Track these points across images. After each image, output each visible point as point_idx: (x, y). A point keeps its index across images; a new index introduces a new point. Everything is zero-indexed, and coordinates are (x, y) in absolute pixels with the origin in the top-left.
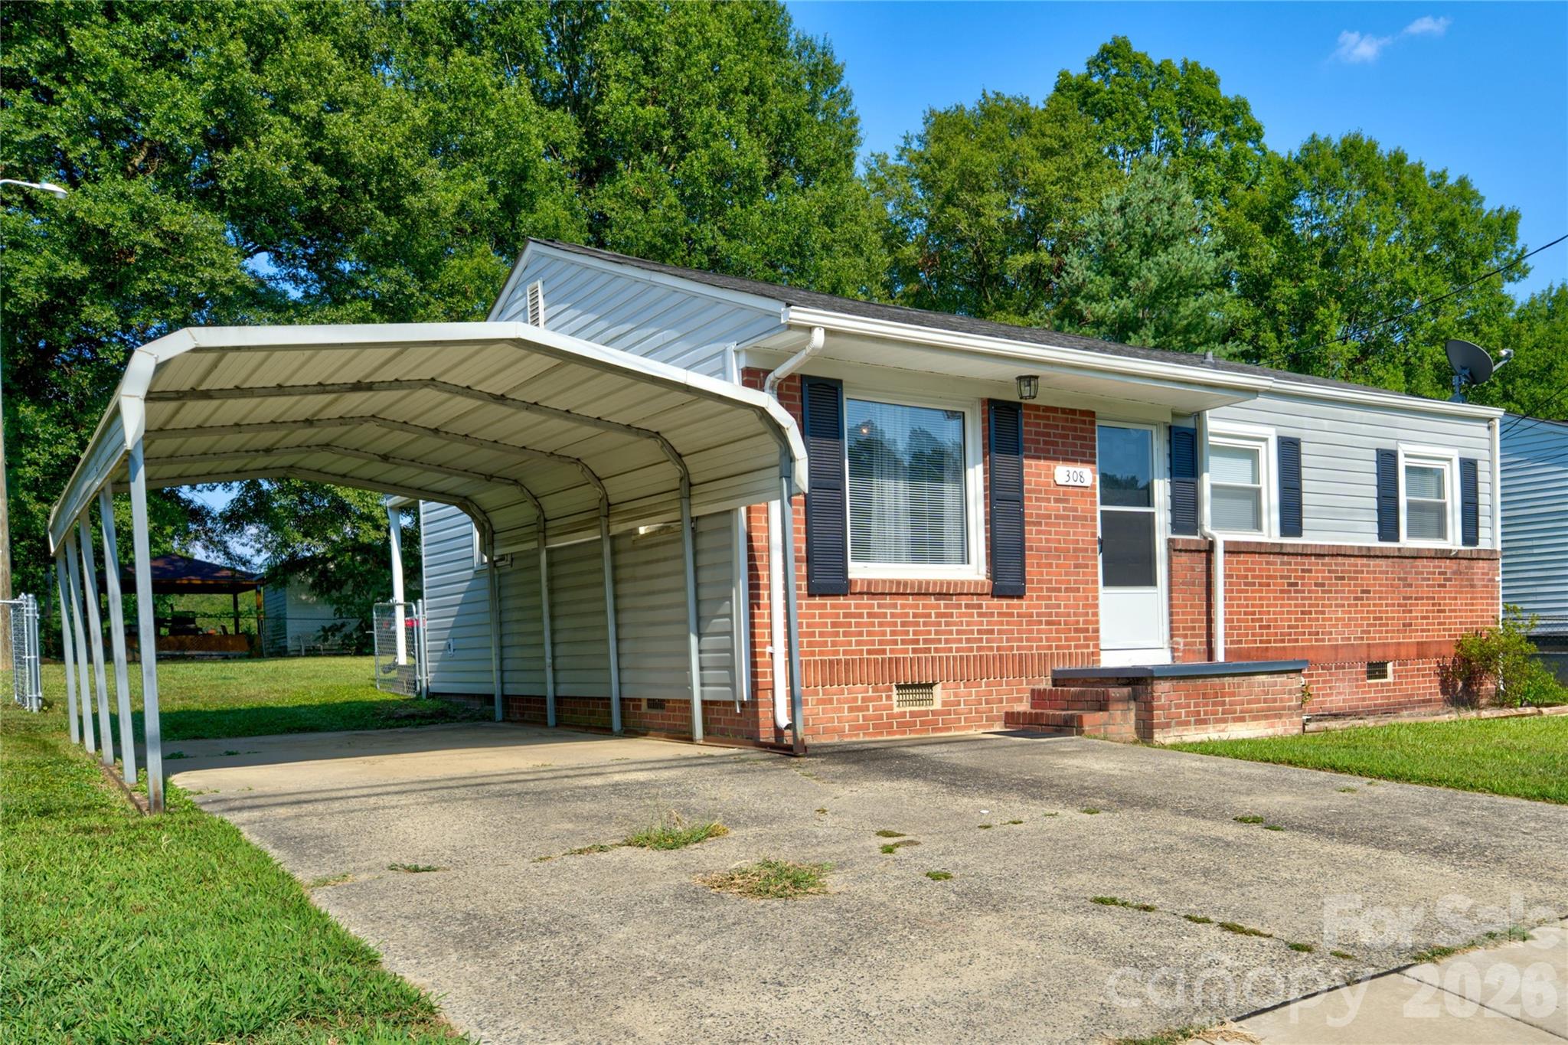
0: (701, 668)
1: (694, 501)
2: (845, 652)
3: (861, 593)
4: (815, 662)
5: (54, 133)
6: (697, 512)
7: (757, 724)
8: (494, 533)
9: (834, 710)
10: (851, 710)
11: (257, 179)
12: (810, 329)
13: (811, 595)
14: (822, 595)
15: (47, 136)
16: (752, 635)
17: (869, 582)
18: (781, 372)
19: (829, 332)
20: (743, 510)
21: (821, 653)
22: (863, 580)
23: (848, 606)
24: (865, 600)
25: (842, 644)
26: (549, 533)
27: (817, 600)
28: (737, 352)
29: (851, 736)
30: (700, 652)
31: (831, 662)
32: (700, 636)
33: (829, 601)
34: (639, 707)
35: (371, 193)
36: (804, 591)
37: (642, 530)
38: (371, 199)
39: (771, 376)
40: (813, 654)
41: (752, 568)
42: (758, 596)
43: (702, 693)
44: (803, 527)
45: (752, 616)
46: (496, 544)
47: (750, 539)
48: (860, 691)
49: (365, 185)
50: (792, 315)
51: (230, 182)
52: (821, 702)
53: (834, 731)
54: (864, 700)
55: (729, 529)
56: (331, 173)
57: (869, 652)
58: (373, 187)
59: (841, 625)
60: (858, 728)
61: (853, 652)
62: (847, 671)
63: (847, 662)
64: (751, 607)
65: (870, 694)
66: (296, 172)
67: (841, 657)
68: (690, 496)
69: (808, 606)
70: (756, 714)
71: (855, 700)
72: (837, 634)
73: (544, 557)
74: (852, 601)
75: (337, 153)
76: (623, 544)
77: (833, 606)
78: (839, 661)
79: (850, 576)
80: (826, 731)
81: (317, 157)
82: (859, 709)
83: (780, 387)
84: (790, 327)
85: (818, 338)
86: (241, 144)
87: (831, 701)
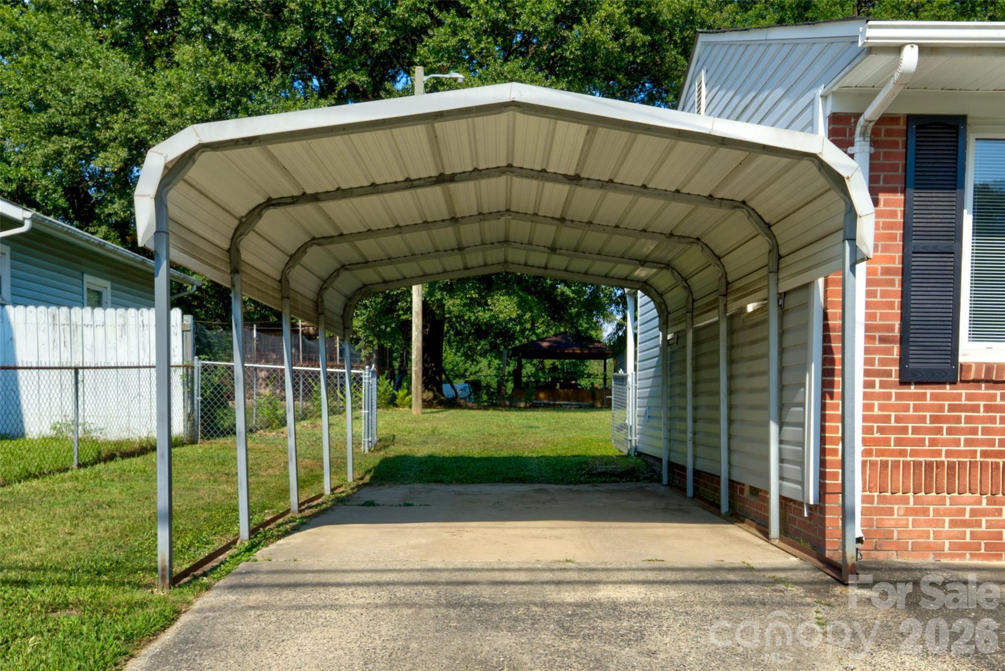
0: (781, 460)
1: (782, 275)
2: (949, 454)
3: (977, 381)
4: (906, 464)
5: (467, 37)
6: (785, 286)
7: (823, 533)
8: (669, 313)
9: (930, 523)
10: (953, 524)
11: (590, 46)
12: (898, 49)
13: (904, 383)
14: (918, 383)
15: (463, 40)
16: (823, 429)
17: (989, 368)
18: (871, 112)
19: (925, 50)
20: (821, 281)
21: (914, 453)
22: (979, 365)
23: (958, 397)
24: (983, 390)
25: (945, 443)
26: (695, 313)
27: (913, 389)
28: (824, 97)
29: (952, 556)
30: (781, 442)
31: (929, 465)
32: (781, 424)
33: (929, 391)
34: (742, 491)
35: (675, 43)
36: (895, 378)
37: (750, 308)
38: (675, 47)
39: (861, 120)
40: (903, 453)
41: (827, 350)
42: (831, 384)
43: (781, 487)
44: (897, 301)
45: (823, 407)
46: (669, 324)
47: (826, 317)
48: (968, 503)
49: (671, 35)
50: (870, 33)
51: (571, 53)
52: (909, 512)
53: (928, 548)
54: (973, 512)
55: (806, 306)
56: (645, 33)
57: (984, 454)
58: (677, 37)
59: (946, 420)
60: (965, 547)
61: (960, 454)
62: (951, 476)
63: (951, 466)
64: (823, 397)
65: (984, 505)
66: (618, 36)
67: (943, 458)
68: (778, 270)
69: (899, 397)
70: (823, 521)
71: (962, 512)
72: (939, 431)
73: (690, 336)
74: (963, 392)
75: (650, 14)
76: (737, 323)
77: (934, 397)
78: (940, 464)
79: (961, 359)
80: (916, 547)
81: (636, 21)
82: (965, 524)
83: (875, 132)
84: (871, 50)
85: (910, 58)
86: (578, 21)
87: (926, 512)
